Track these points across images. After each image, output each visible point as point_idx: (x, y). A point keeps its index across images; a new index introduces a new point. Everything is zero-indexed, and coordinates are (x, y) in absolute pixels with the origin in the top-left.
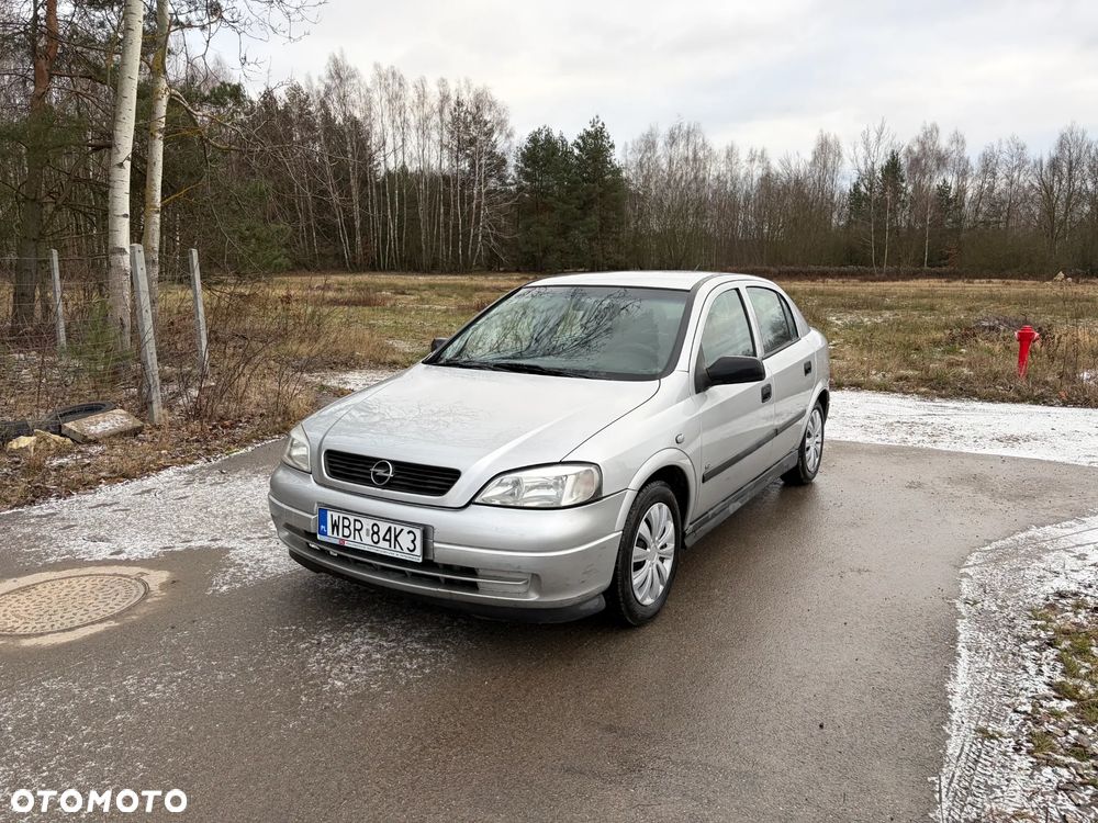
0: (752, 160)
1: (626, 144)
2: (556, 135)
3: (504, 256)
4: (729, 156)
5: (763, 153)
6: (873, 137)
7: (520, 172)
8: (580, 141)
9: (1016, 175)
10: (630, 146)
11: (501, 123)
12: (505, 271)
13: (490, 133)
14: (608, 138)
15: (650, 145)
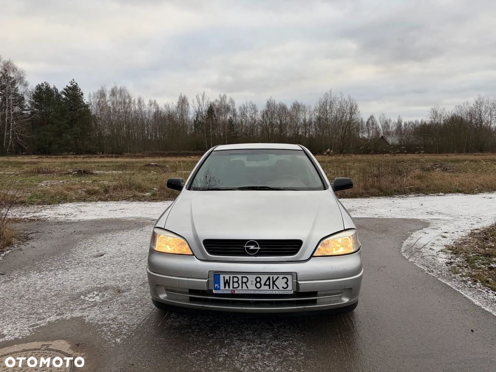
0: (151, 105)
1: (90, 94)
2: (52, 87)
3: (26, 146)
4: (140, 102)
5: (155, 101)
6: (201, 98)
7: (32, 104)
8: (65, 91)
9: (254, 116)
10: (92, 95)
11: (21, 79)
12: (26, 154)
13: (14, 83)
14: (80, 90)
15: (102, 94)
